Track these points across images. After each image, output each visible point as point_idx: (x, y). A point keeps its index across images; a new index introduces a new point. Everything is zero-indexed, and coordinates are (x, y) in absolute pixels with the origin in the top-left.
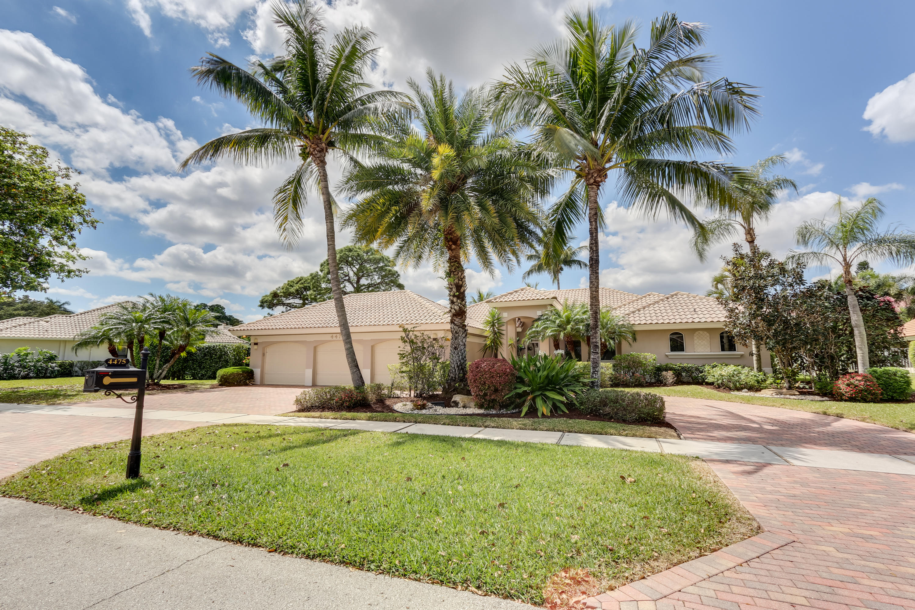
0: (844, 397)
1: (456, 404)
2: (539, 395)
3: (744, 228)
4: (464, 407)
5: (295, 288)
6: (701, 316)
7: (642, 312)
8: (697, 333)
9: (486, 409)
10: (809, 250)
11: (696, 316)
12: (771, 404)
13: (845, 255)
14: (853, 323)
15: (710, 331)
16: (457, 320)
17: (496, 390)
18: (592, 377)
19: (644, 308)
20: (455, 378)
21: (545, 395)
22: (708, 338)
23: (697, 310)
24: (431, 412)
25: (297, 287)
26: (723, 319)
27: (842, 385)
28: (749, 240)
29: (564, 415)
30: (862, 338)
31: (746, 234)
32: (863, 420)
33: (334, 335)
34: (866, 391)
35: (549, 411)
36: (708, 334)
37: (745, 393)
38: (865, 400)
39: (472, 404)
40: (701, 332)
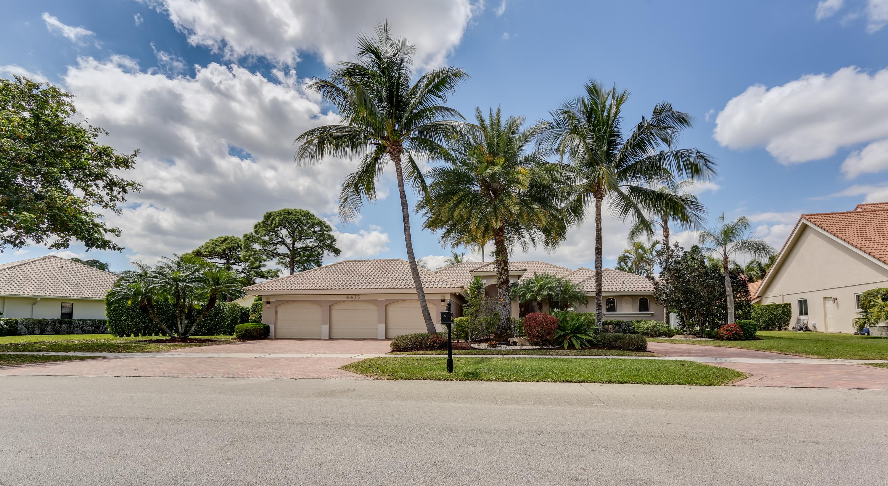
0: (724, 338)
1: (515, 344)
2: (572, 337)
3: (663, 227)
4: (522, 345)
5: (222, 248)
6: (628, 287)
7: (587, 282)
8: (624, 298)
9: (539, 346)
10: (704, 246)
11: (625, 287)
12: (686, 343)
13: (725, 251)
14: (727, 293)
15: (633, 297)
16: (504, 286)
17: (549, 334)
18: (597, 325)
19: (587, 280)
20: (505, 327)
21: (576, 337)
22: (632, 302)
23: (625, 282)
24: (499, 348)
25: (224, 246)
26: (651, 289)
27: (722, 331)
28: (666, 236)
29: (589, 348)
30: (731, 303)
31: (664, 232)
32: (742, 348)
33: (350, 296)
34: (736, 334)
35: (579, 346)
36: (631, 300)
37: (663, 338)
38: (735, 339)
39: (527, 343)
40: (627, 298)
